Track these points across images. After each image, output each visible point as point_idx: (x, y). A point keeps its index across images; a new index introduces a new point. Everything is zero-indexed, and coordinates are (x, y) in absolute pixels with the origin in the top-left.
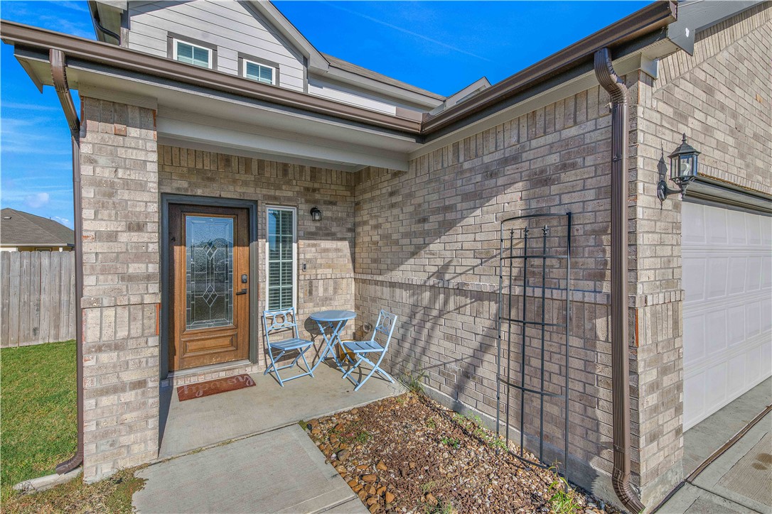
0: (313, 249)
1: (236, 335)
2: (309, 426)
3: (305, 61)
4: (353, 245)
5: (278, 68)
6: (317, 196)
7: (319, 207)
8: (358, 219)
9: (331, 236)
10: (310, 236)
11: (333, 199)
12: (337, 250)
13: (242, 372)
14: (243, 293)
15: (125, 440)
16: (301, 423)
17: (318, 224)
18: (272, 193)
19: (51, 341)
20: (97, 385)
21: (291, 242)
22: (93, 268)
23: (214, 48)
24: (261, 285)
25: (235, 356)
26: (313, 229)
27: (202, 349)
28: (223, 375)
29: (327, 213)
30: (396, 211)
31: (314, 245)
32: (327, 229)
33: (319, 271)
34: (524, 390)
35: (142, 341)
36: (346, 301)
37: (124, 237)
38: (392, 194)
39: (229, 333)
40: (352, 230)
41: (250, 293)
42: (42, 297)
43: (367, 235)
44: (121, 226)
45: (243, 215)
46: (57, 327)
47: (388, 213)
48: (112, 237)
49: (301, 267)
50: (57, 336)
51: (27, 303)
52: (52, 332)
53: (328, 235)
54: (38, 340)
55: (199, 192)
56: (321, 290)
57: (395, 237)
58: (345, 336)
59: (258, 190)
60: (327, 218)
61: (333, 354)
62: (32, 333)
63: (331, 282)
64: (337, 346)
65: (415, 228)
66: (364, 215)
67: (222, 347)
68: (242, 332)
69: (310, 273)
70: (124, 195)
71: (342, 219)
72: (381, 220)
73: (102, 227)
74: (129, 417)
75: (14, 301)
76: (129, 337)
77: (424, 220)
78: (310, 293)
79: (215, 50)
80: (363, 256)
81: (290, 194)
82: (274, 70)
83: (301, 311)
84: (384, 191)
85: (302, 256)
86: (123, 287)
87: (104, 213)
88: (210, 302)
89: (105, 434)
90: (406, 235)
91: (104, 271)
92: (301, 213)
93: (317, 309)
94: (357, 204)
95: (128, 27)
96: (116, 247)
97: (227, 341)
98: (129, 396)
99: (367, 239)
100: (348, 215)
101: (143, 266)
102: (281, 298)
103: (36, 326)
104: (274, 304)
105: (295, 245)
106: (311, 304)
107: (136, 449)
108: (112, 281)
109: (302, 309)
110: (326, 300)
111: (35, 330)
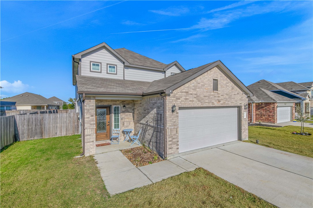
0: (124, 115)
1: (107, 134)
2: (121, 151)
3: (124, 63)
4: (134, 113)
5: (117, 66)
6: (125, 103)
7: (125, 105)
8: (135, 108)
9: (128, 112)
10: (123, 112)
11: (128, 103)
12: (130, 115)
13: (108, 142)
14: (109, 125)
15: (91, 150)
16: (120, 150)
17: (125, 109)
18: (115, 103)
19: (60, 136)
20: (87, 141)
21: (119, 114)
22: (86, 123)
23: (101, 63)
24: (112, 123)
25: (107, 139)
26: (124, 110)
27: (100, 137)
28: (104, 143)
29: (127, 106)
30: (141, 108)
31: (124, 114)
32: (127, 110)
33: (125, 120)
34: (157, 143)
35: (93, 134)
36: (132, 127)
37: (90, 118)
38: (140, 104)
39: (105, 134)
40: (133, 110)
41: (110, 125)
42: (58, 125)
43: (136, 112)
44: (90, 116)
45: (108, 109)
46: (61, 132)
47: (139, 108)
48: (89, 118)
49: (121, 119)
50: (61, 135)
51: (54, 127)
52: (60, 134)
53: (127, 111)
54: (57, 136)
55: (100, 104)
56: (126, 124)
57: (141, 113)
58: (131, 135)
59: (112, 103)
60: (127, 108)
61: (129, 139)
62: (55, 134)
63: (128, 122)
64: (130, 137)
65: (144, 112)
66: (135, 107)
67: (104, 137)
68: (108, 134)
69: (123, 120)
70: (90, 111)
71: (131, 108)
72: (139, 109)
73: (87, 116)
74: (91, 147)
75: (51, 126)
76: (91, 134)
77: (145, 111)
78: (123, 125)
79: (101, 64)
80: (136, 116)
81: (119, 103)
82: (116, 66)
83: (121, 129)
84: (139, 102)
85: (121, 117)
86: (90, 125)
87: (88, 114)
88: (102, 127)
89: (88, 149)
90: (142, 113)
91: (88, 123)
92: (121, 107)
93: (125, 129)
94: (134, 104)
95: (81, 62)
96: (89, 119)
97: (105, 135)
98: (91, 143)
99: (136, 113)
100: (132, 107)
101: (93, 122)
102: (117, 126)
103: (56, 132)
104: (115, 127)
105: (120, 114)
106: (124, 127)
107: (92, 152)
108: (89, 125)
109: (121, 128)
110: (127, 126)
111: (56, 133)
